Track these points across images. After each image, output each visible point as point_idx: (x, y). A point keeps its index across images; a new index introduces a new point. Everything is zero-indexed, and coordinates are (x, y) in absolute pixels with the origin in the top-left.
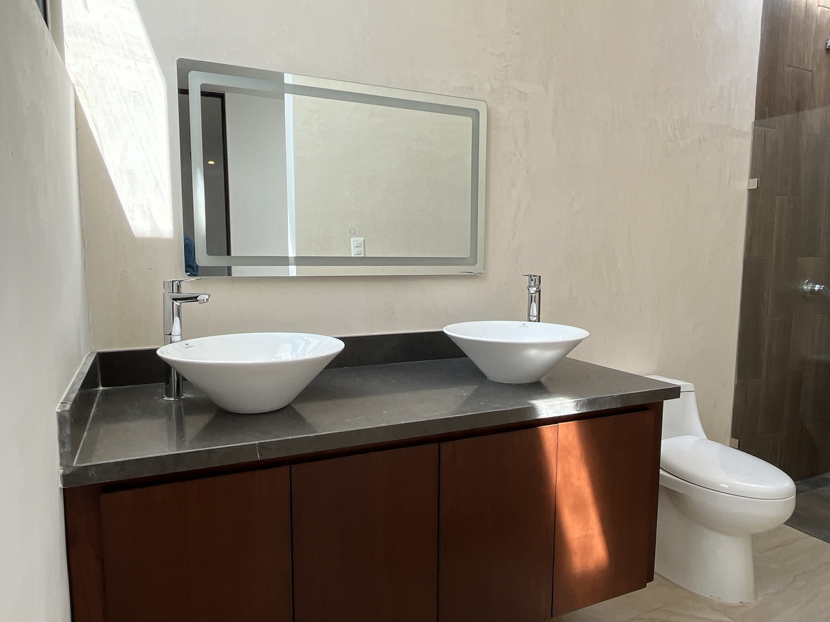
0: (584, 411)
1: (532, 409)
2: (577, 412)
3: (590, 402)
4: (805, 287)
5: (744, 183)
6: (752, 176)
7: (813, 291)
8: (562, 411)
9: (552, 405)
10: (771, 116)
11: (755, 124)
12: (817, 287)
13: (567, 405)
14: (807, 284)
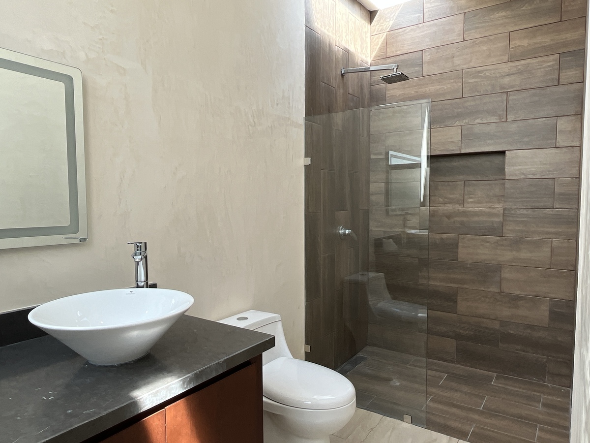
0: (191, 386)
1: (134, 404)
2: (185, 390)
3: (197, 376)
4: (341, 232)
5: (302, 161)
6: (306, 156)
7: (345, 234)
8: (168, 395)
9: (157, 392)
10: (314, 114)
11: (306, 119)
12: (347, 231)
13: (173, 386)
14: (342, 229)
